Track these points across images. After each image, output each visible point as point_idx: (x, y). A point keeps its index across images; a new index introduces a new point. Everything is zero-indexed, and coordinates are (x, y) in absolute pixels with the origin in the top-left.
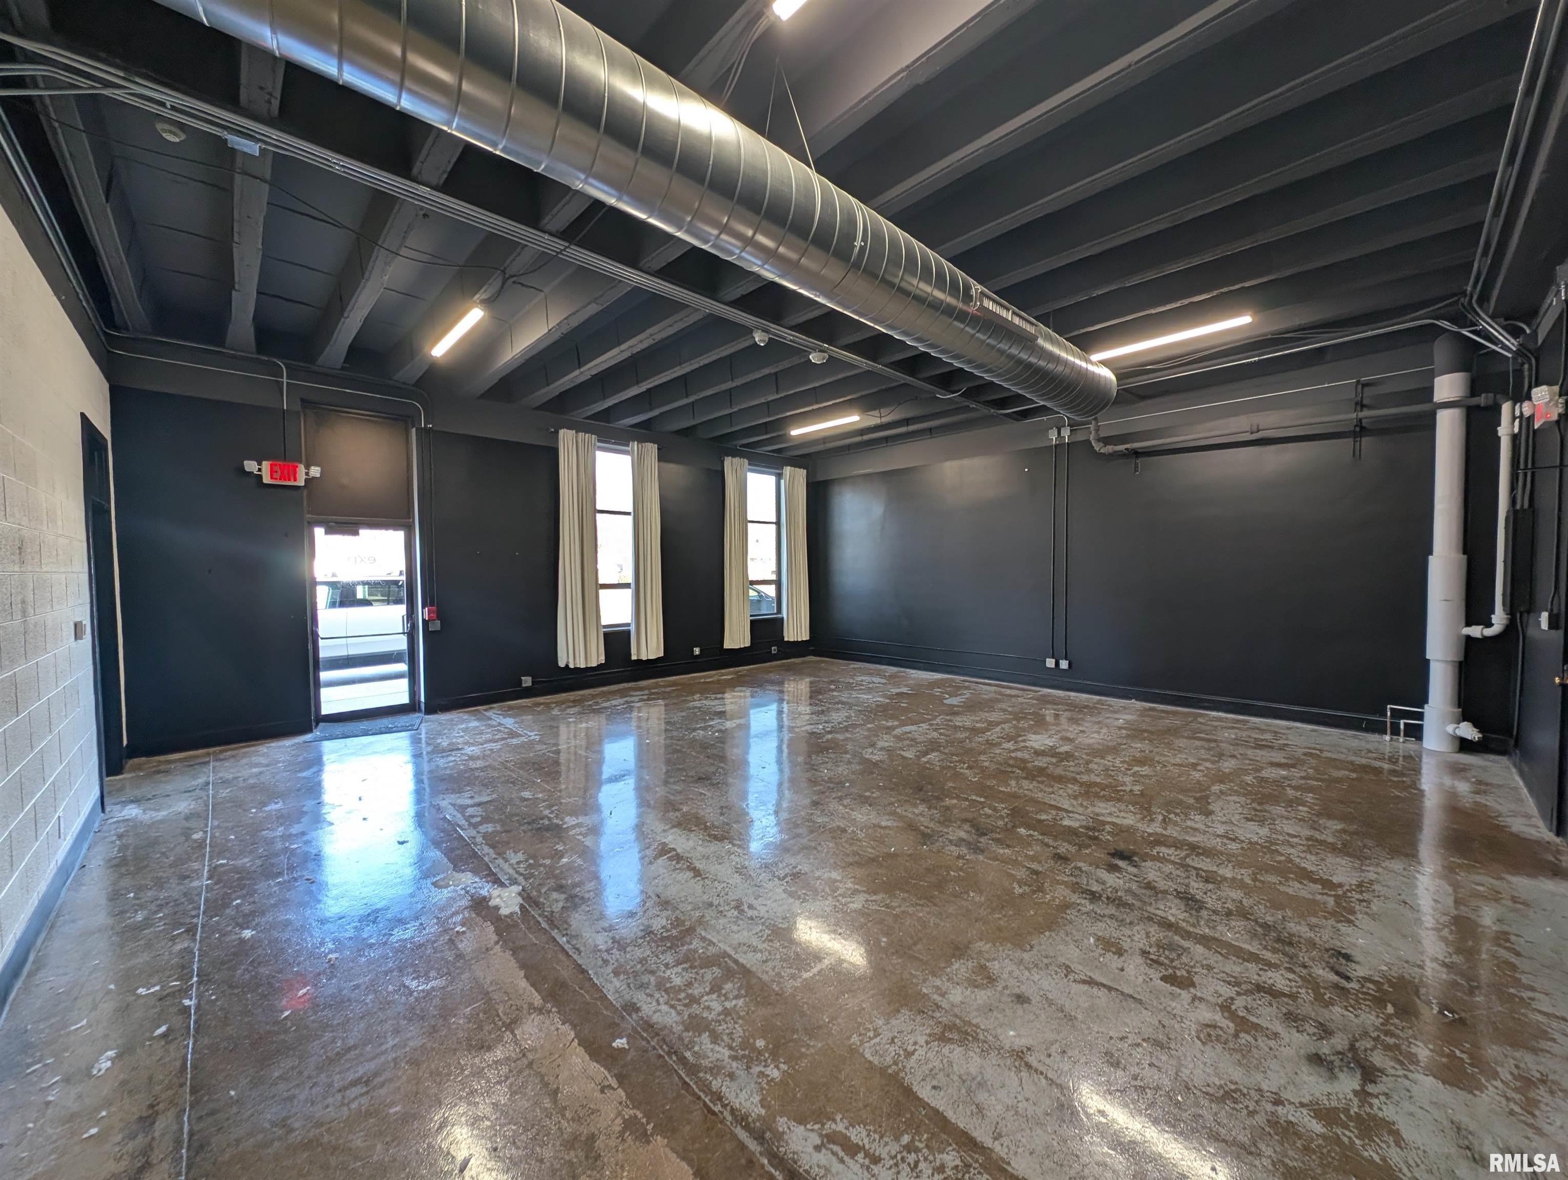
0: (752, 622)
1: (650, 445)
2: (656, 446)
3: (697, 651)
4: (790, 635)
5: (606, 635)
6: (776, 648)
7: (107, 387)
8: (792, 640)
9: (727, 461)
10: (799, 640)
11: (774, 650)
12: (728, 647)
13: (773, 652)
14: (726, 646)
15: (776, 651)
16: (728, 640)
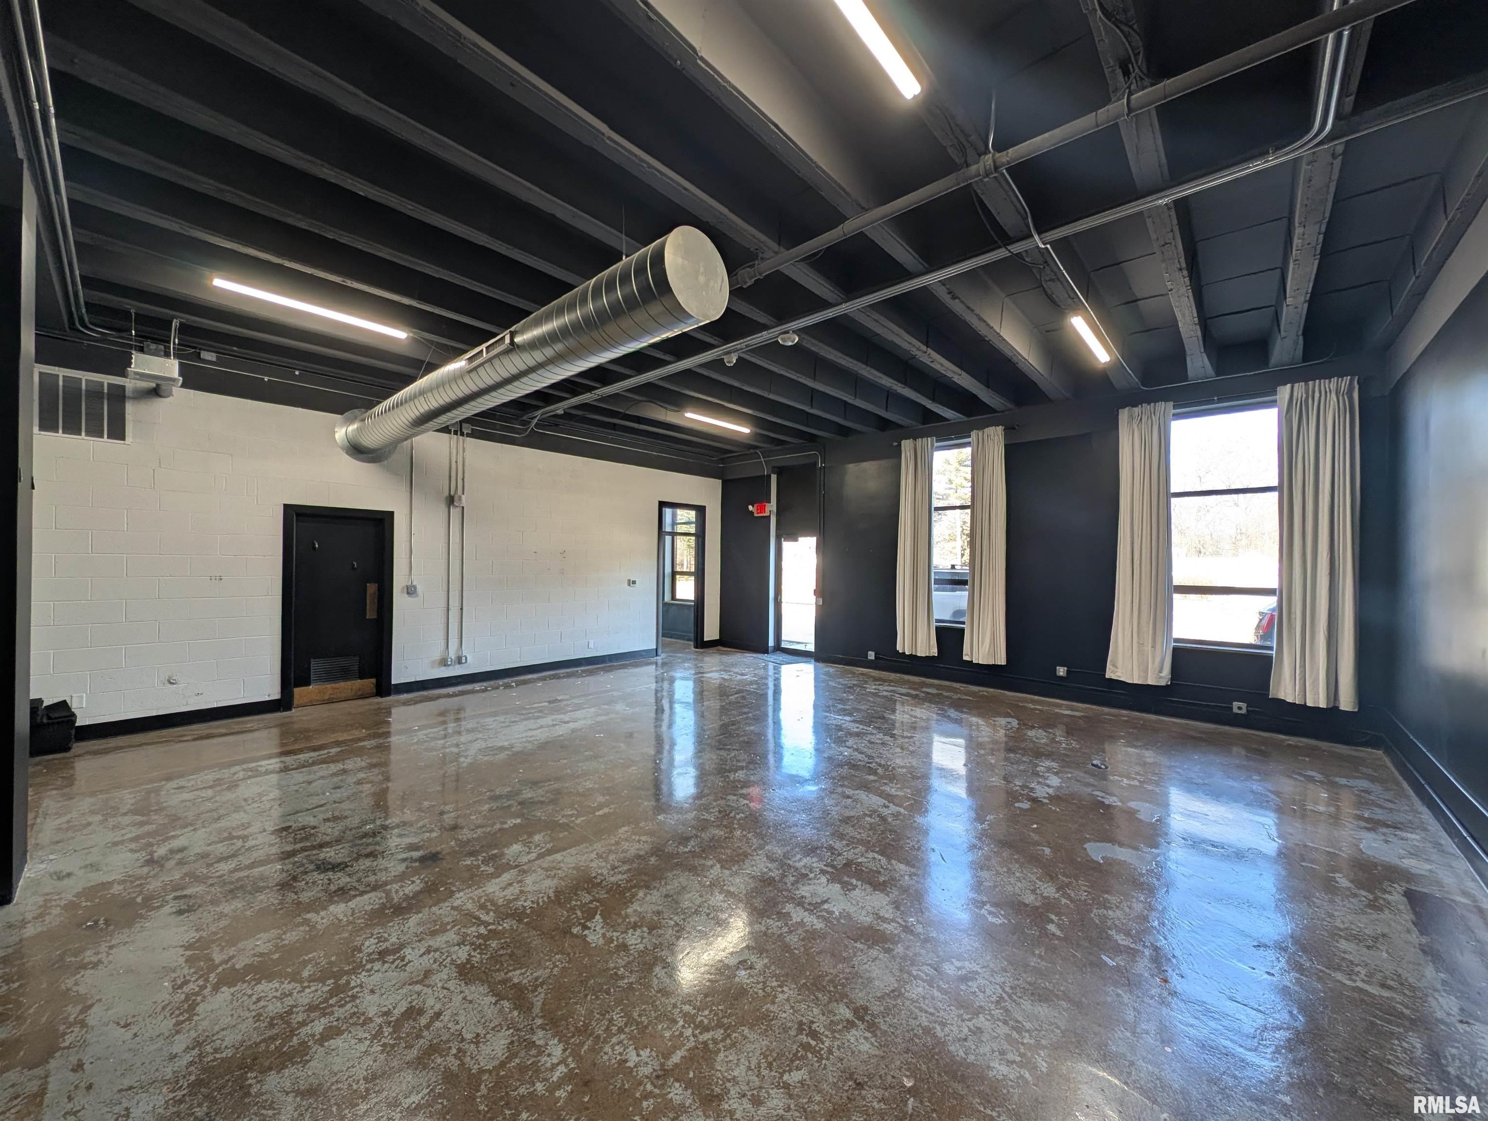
2: (1000, 429)
3: (1061, 671)
4: (1285, 690)
6: (1244, 705)
7: (719, 482)
8: (1290, 700)
9: (1124, 415)
10: (1310, 704)
11: (1240, 708)
12: (1114, 677)
13: (1235, 710)
14: (1108, 675)
15: (1244, 711)
16: (1115, 666)
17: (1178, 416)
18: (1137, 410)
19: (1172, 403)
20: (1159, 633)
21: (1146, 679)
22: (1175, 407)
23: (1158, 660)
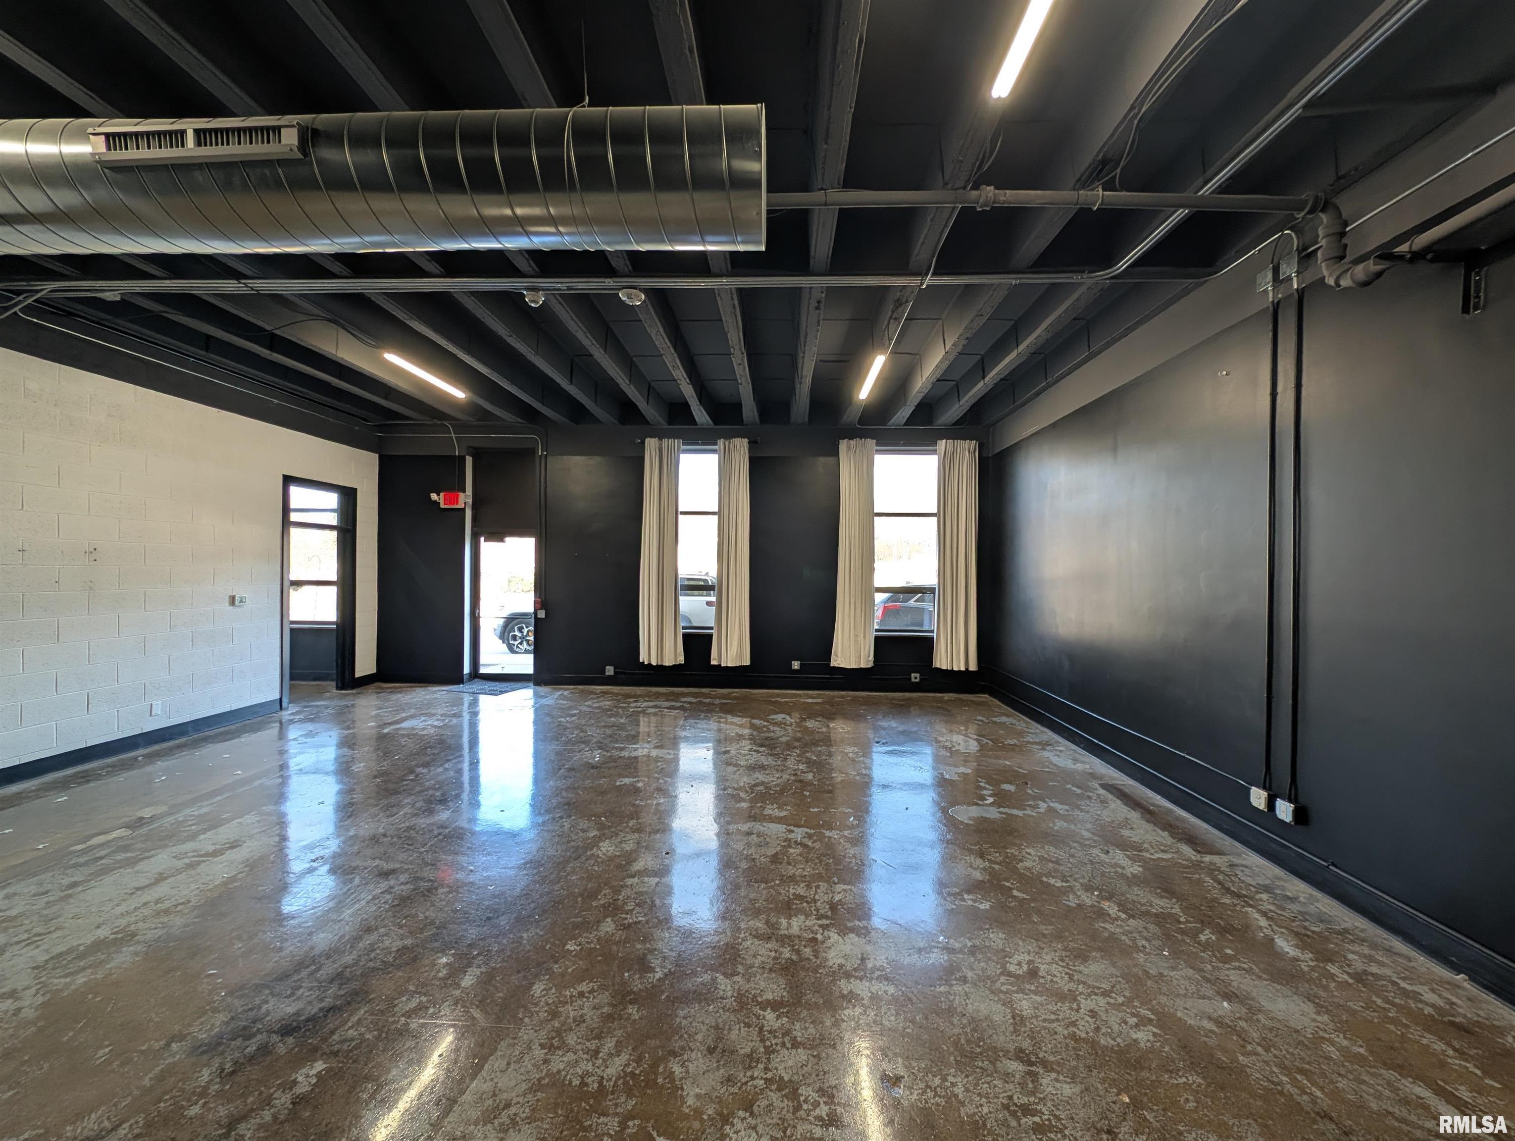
0: (877, 638)
1: (737, 441)
2: (746, 441)
3: (796, 665)
4: (941, 661)
5: (686, 636)
6: (918, 675)
7: (374, 458)
8: (944, 668)
9: (843, 445)
10: (955, 669)
11: (916, 678)
12: (837, 666)
13: (913, 680)
14: (833, 664)
15: (918, 680)
16: (837, 656)
17: (879, 452)
18: (853, 442)
19: (875, 441)
20: (867, 626)
21: (860, 664)
22: (877, 445)
23: (867, 648)
